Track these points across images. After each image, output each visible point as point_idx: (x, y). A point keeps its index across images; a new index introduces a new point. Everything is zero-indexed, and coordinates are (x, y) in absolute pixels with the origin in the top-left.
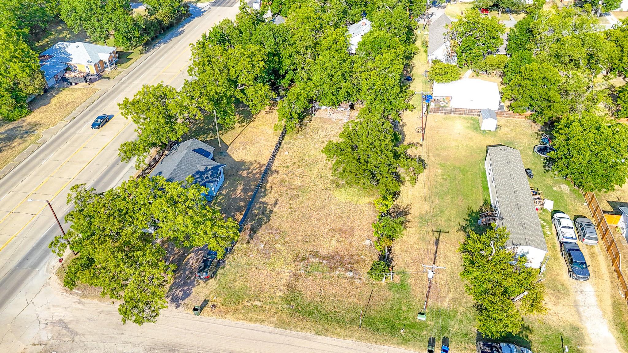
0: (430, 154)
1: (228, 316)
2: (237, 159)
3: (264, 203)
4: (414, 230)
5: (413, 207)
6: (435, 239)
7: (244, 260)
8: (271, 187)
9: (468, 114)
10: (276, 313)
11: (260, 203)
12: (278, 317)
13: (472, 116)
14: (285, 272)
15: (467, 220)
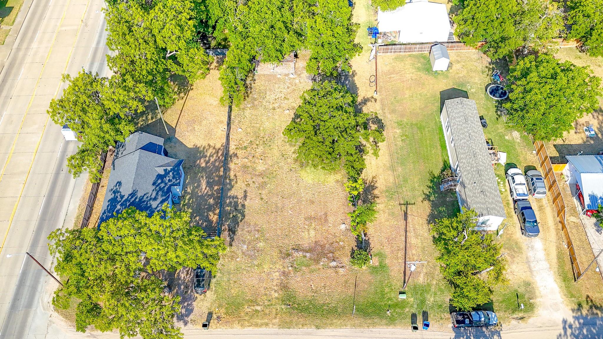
0: (386, 111)
1: (234, 325)
2: (190, 145)
3: (233, 198)
4: (383, 205)
5: (378, 180)
6: (403, 213)
7: (232, 266)
8: (235, 176)
9: (418, 51)
10: (277, 314)
11: (230, 197)
12: (280, 318)
13: (423, 52)
14: (275, 272)
15: (430, 187)
